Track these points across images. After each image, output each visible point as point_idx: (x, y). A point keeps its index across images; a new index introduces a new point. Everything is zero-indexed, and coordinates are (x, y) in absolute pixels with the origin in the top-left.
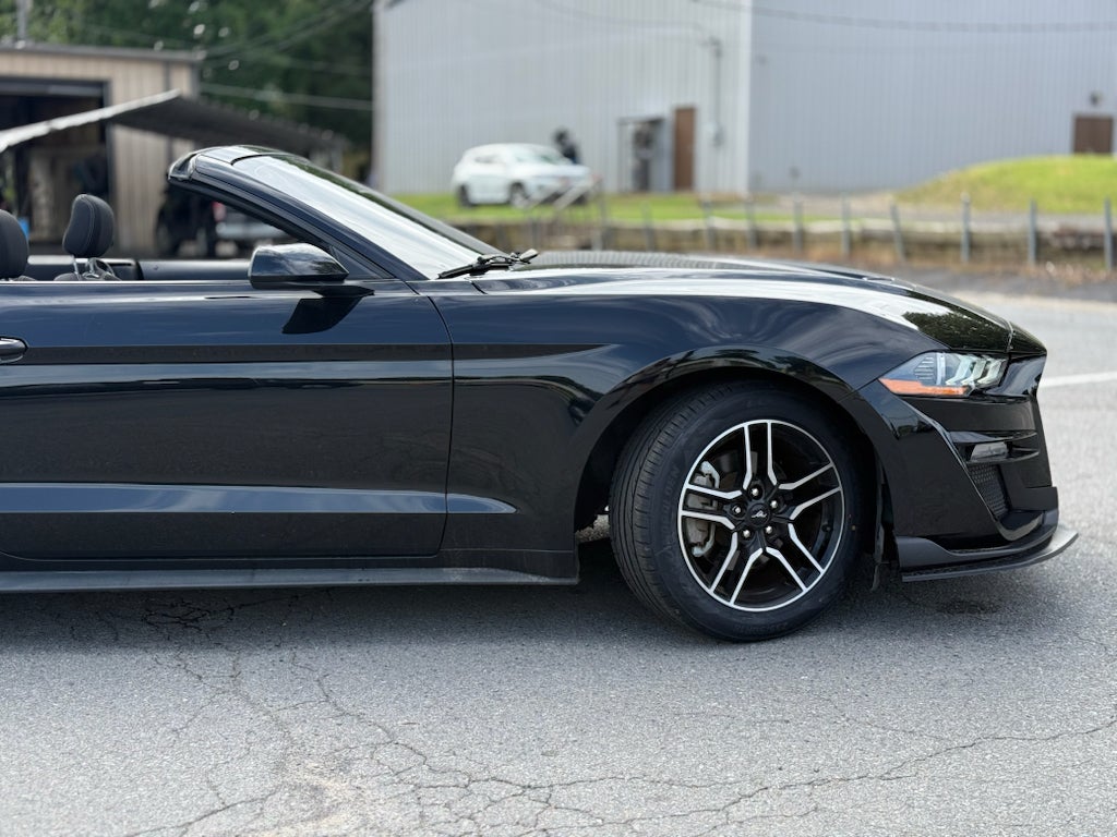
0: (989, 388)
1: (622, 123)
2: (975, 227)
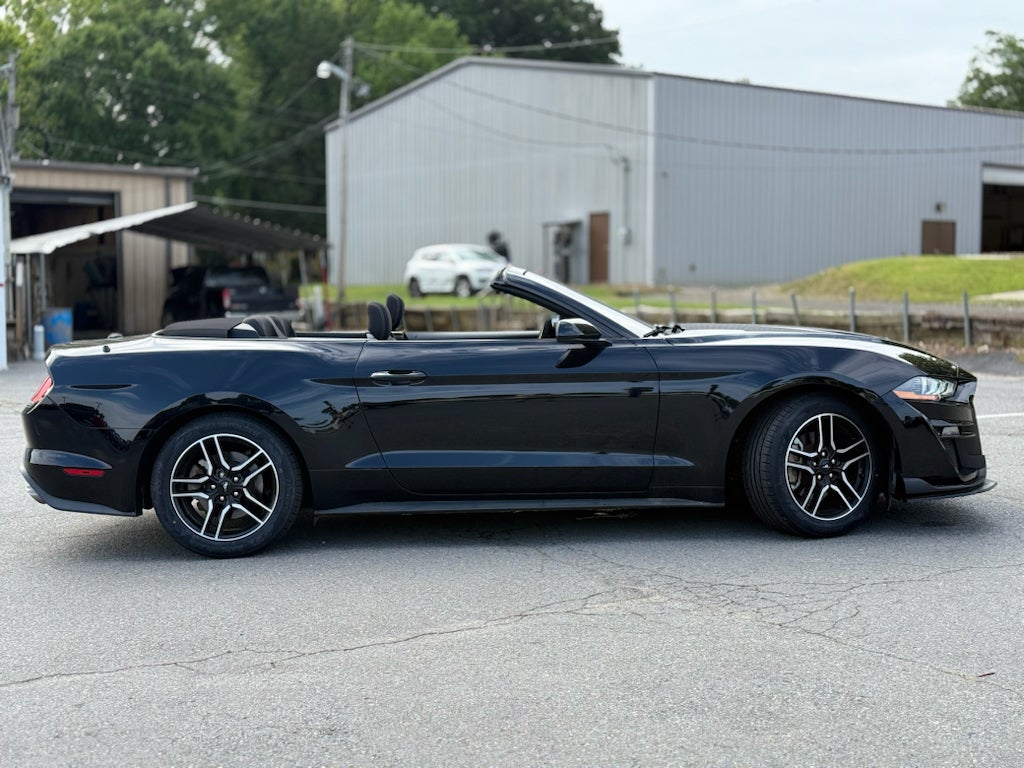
0: (949, 397)
1: (546, 226)
2: (858, 312)
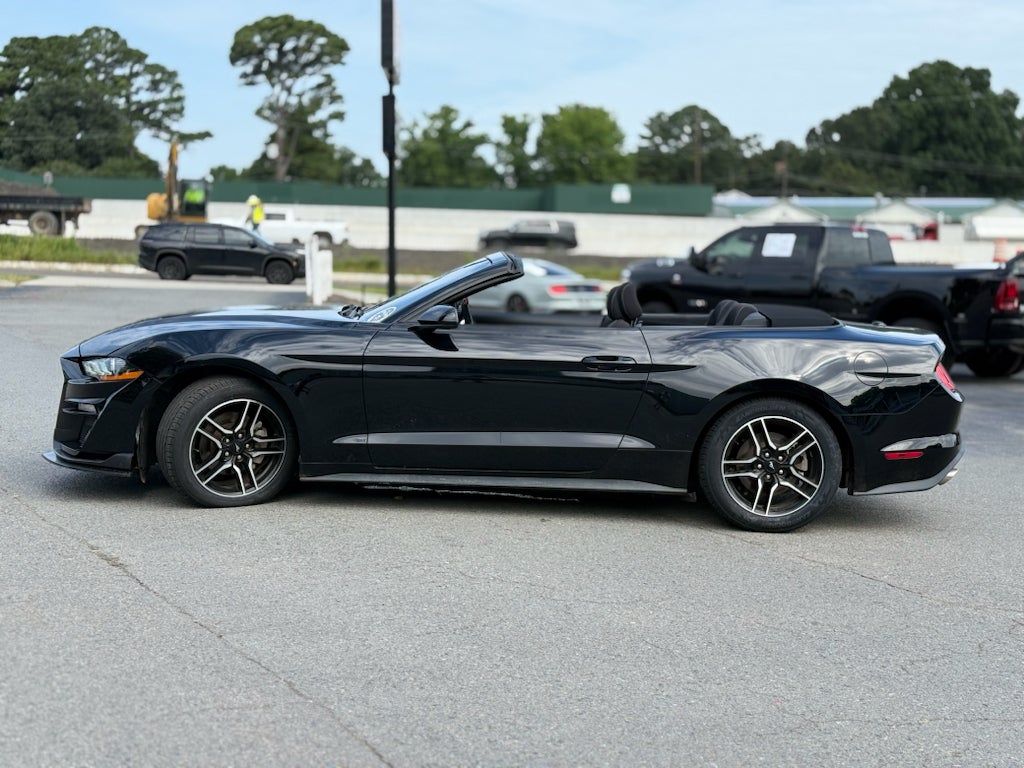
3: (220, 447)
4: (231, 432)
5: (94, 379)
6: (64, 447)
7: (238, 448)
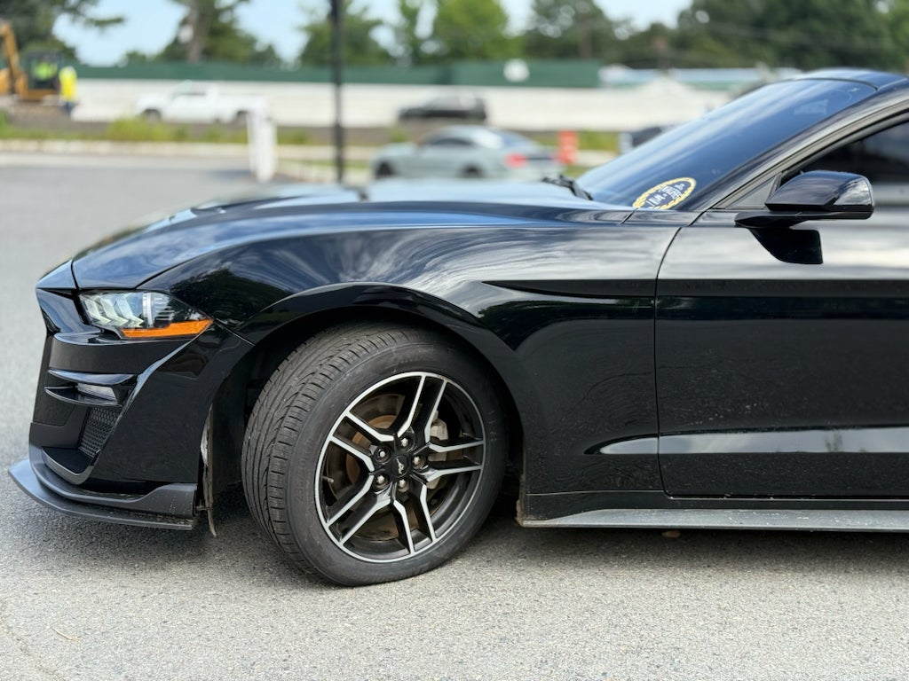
3: (371, 468)
4: (390, 438)
5: (108, 334)
6: (51, 461)
7: (401, 467)
